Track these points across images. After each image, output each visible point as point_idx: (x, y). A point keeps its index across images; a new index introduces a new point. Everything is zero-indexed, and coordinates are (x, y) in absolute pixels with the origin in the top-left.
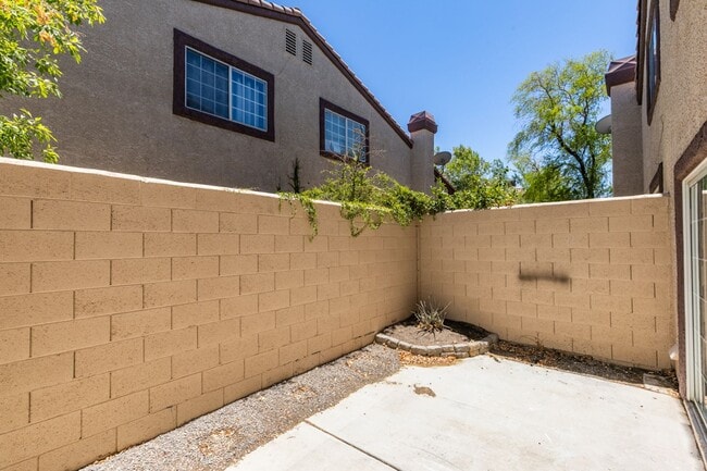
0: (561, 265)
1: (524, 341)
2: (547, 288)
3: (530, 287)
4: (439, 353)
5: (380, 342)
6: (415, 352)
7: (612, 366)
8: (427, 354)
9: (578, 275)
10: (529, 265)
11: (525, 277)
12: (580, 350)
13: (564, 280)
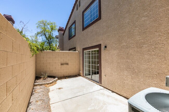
0: (67, 62)
1: (62, 76)
2: (65, 66)
3: (63, 66)
4: (52, 82)
5: (36, 85)
6: (48, 84)
7: (73, 76)
8: (51, 83)
9: (69, 63)
10: (63, 62)
11: (62, 64)
12: (70, 75)
13: (67, 64)
